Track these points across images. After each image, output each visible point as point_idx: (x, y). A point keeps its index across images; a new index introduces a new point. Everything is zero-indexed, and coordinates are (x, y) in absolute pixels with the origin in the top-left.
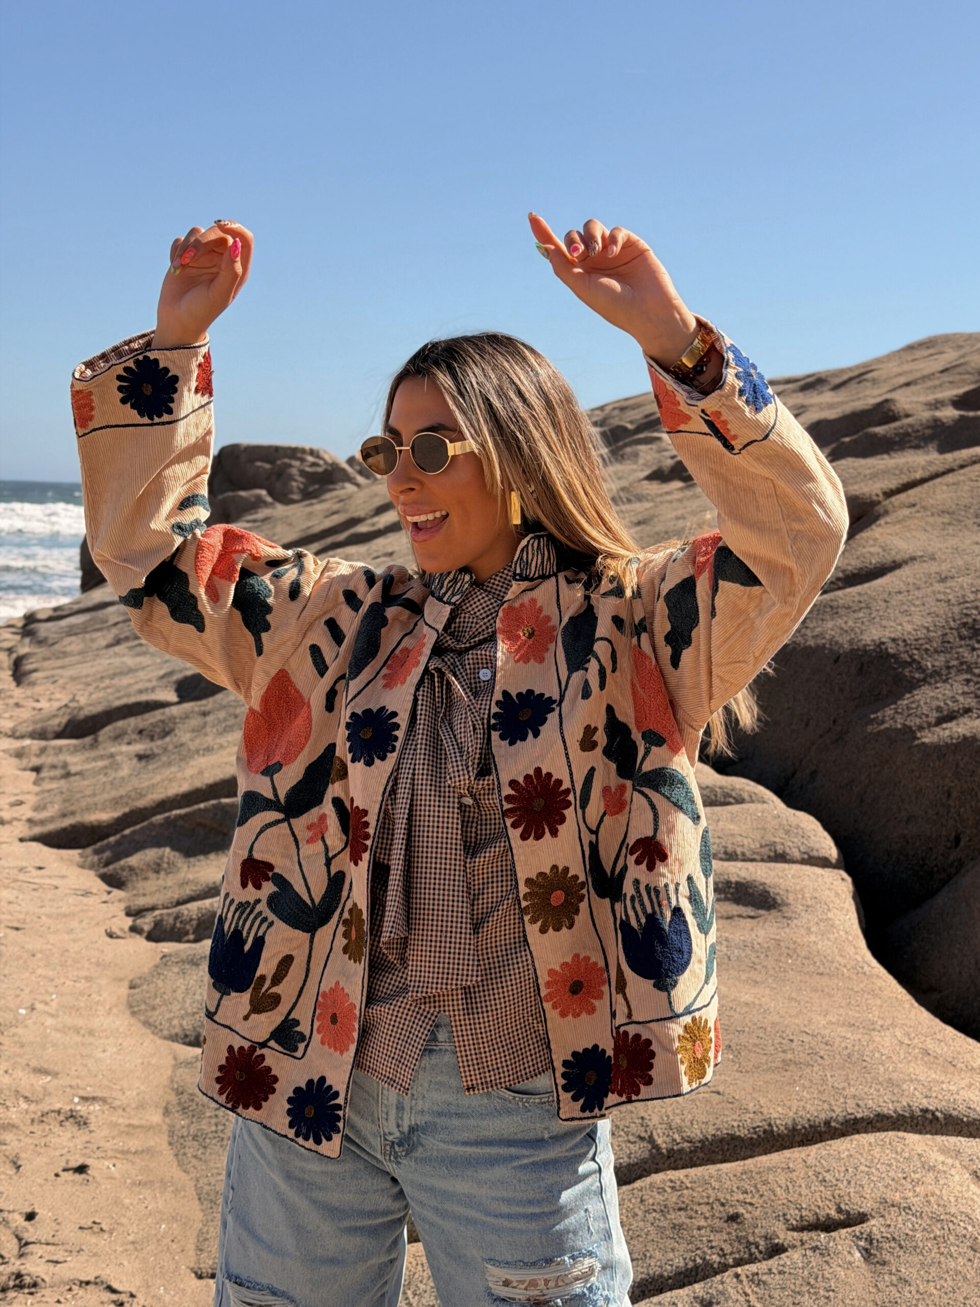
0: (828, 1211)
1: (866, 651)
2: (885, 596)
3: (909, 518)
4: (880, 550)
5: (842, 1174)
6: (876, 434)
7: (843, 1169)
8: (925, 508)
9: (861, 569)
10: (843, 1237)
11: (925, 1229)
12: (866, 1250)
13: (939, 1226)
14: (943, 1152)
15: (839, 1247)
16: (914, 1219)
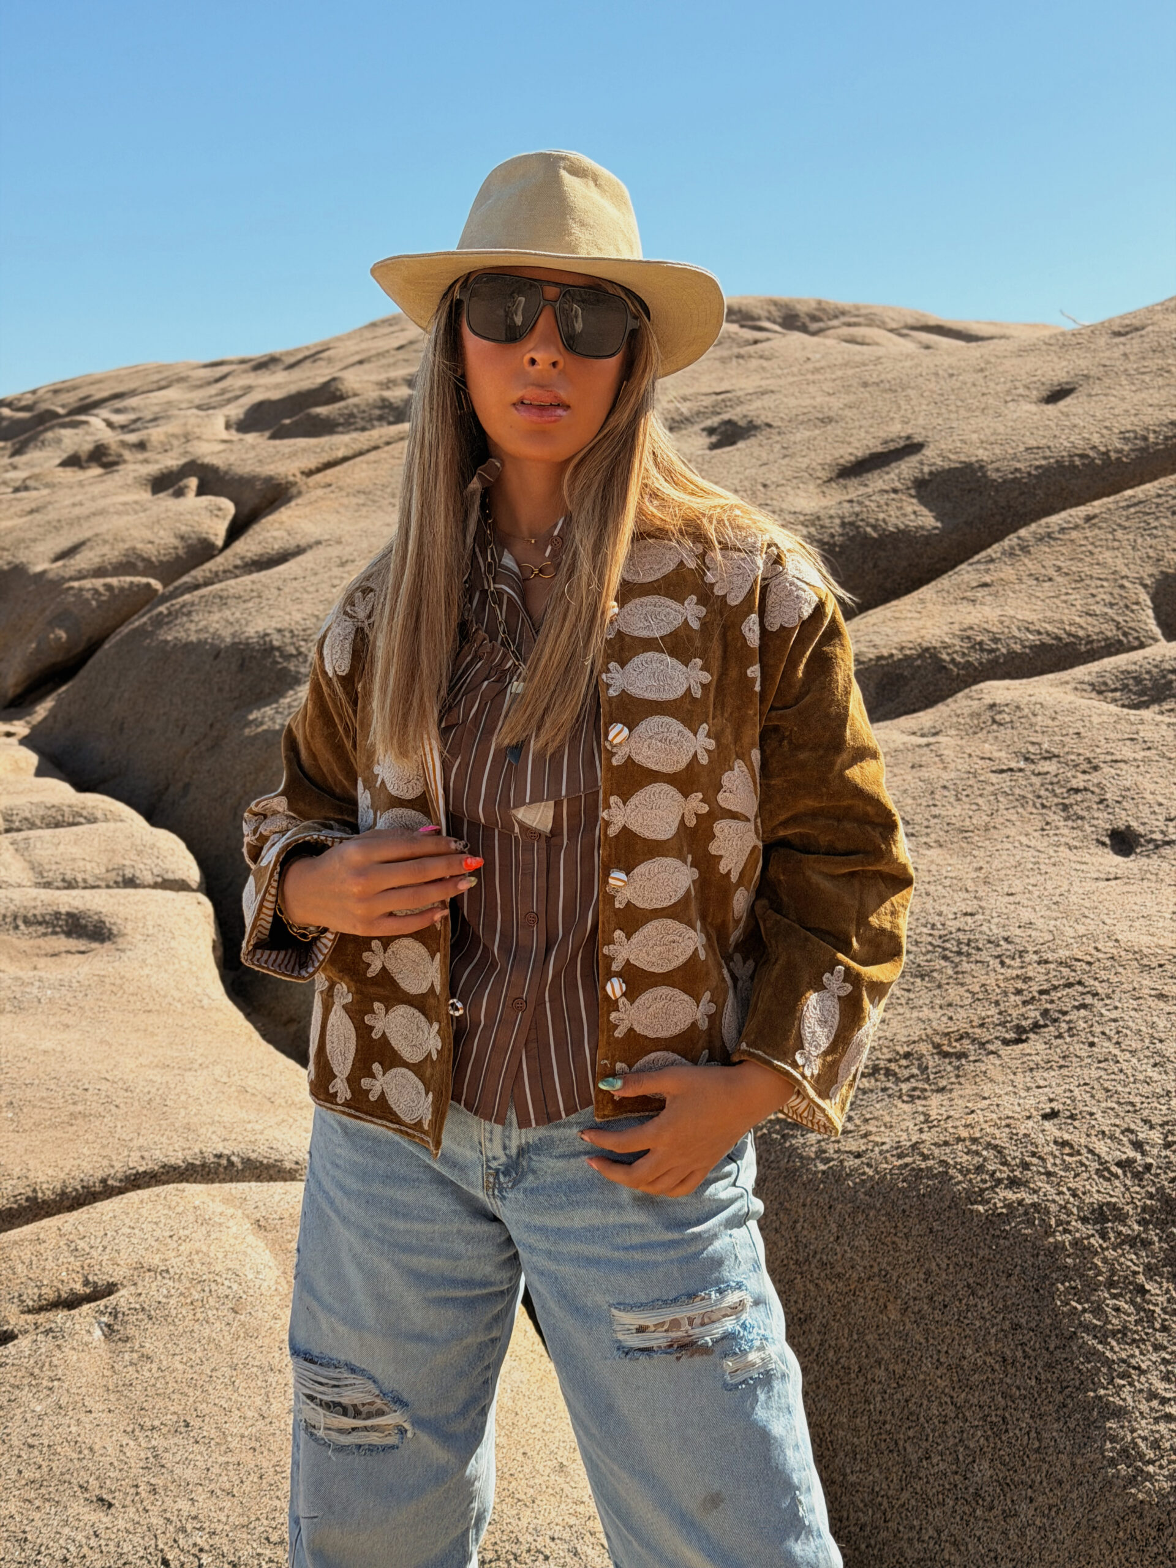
0: (73, 1285)
1: (247, 644)
2: (280, 583)
3: (322, 499)
4: (285, 534)
5: (99, 1240)
6: (318, 415)
7: (102, 1233)
8: (341, 489)
9: (262, 555)
10: (84, 1314)
11: (182, 1294)
12: (109, 1326)
13: (199, 1288)
14: (226, 1201)
15: (77, 1327)
16: (171, 1283)
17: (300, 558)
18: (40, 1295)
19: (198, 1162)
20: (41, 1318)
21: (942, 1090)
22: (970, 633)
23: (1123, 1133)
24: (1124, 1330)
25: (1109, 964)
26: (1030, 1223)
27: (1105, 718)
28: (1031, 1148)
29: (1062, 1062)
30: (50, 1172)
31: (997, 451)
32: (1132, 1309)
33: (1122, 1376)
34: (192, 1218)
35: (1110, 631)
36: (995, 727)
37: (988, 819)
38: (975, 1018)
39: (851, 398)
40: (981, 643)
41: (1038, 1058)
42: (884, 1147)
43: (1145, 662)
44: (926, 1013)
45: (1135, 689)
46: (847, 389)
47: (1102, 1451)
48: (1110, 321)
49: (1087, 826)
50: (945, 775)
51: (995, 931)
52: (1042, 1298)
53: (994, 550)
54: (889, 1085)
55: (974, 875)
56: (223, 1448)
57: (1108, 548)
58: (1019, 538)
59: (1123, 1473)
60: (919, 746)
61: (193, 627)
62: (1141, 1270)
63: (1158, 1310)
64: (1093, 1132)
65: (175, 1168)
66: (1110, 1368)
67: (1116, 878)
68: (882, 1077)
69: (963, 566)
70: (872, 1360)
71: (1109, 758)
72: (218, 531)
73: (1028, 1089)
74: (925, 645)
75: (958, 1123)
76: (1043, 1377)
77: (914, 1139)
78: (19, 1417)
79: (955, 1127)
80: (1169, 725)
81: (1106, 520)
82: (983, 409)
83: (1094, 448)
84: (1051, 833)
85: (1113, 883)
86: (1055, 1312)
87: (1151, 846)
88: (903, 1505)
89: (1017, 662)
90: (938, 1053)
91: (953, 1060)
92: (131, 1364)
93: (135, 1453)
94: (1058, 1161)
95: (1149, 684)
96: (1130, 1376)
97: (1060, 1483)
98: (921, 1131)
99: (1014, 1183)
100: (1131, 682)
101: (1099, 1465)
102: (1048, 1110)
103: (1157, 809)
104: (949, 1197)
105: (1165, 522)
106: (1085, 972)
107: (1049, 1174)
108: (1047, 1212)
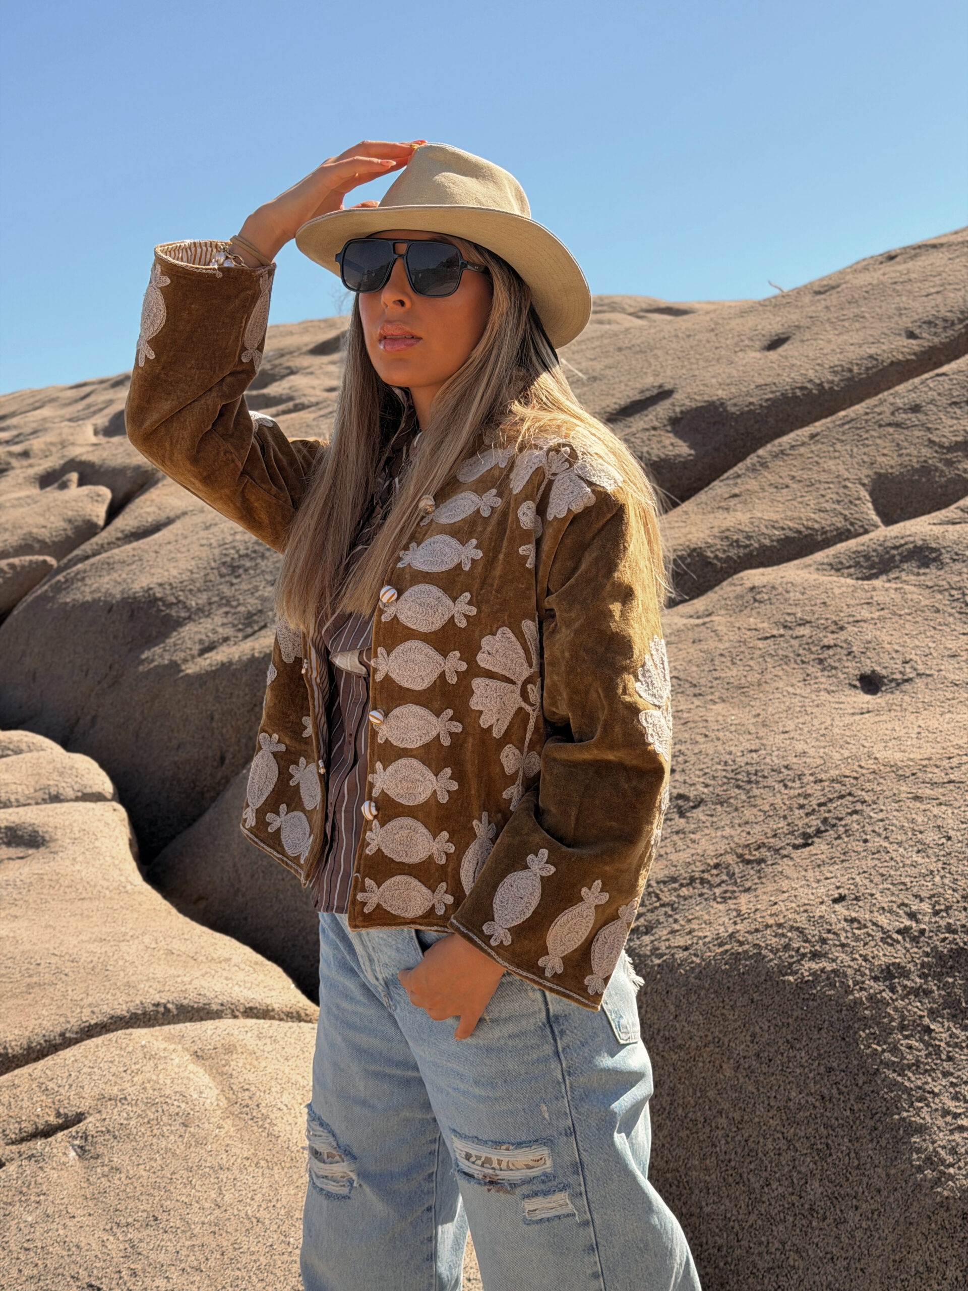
0: (47, 1118)
1: (135, 598)
4: (156, 509)
5: (65, 1080)
7: (67, 1074)
9: (138, 527)
10: (59, 1140)
11: (139, 1116)
12: (81, 1147)
13: (153, 1109)
14: (168, 1039)
15: (55, 1151)
16: (129, 1108)
17: (171, 527)
18: (20, 1129)
19: (140, 1012)
20: (23, 1147)
21: (748, 890)
22: (727, 533)
23: (899, 907)
24: (917, 1064)
25: (871, 777)
26: (832, 985)
27: (844, 589)
28: (825, 926)
29: (843, 857)
30: (17, 1032)
31: (733, 390)
32: (922, 1046)
33: (920, 1100)
34: (141, 1055)
35: (840, 523)
36: (756, 604)
37: (759, 676)
38: (769, 831)
39: (610, 361)
40: (737, 541)
41: (824, 857)
42: (707, 940)
43: (871, 543)
44: (728, 831)
45: (865, 564)
46: (606, 354)
47: (910, 1160)
48: (811, 284)
49: (840, 674)
50: (721, 646)
51: (777, 761)
52: (848, 1045)
53: (739, 468)
54: (705, 891)
55: (754, 720)
56: (188, 1234)
57: (831, 458)
58: (758, 456)
59: (930, 1176)
60: (697, 625)
61: (87, 589)
62: (925, 1013)
63: (943, 1044)
64: (875, 909)
65: (121, 1018)
66: (909, 1094)
67: (868, 712)
68: (698, 886)
69: (716, 483)
70: (715, 1111)
71: (851, 619)
72: (99, 512)
73: (818, 881)
74: (692, 546)
75: (765, 914)
76: (856, 1108)
77: (730, 930)
78: (14, 1228)
79: (763, 917)
80: (896, 589)
81: (826, 436)
82: (718, 360)
83: (811, 381)
84: (812, 682)
85: (867, 716)
86: (860, 1054)
87: (893, 684)
88: (751, 1226)
89: (768, 553)
90: (742, 861)
91: (755, 865)
92: (104, 1176)
93: (115, 1246)
94: (849, 935)
95: (876, 560)
96: (926, 1099)
97: (879, 1191)
98: (735, 923)
99: (815, 956)
100: (862, 559)
101: (909, 1173)
102: (836, 896)
103: (894, 655)
104: (764, 972)
105: (873, 433)
106: (852, 785)
107: (843, 945)
108: (845, 975)
